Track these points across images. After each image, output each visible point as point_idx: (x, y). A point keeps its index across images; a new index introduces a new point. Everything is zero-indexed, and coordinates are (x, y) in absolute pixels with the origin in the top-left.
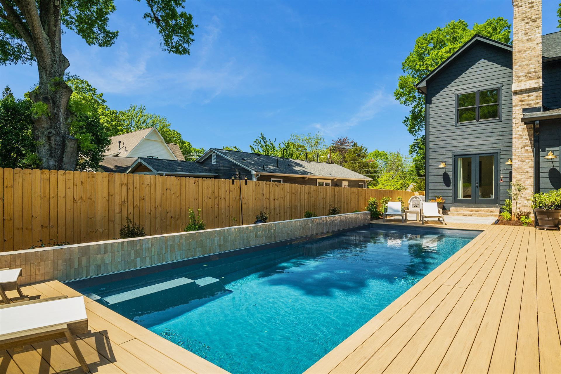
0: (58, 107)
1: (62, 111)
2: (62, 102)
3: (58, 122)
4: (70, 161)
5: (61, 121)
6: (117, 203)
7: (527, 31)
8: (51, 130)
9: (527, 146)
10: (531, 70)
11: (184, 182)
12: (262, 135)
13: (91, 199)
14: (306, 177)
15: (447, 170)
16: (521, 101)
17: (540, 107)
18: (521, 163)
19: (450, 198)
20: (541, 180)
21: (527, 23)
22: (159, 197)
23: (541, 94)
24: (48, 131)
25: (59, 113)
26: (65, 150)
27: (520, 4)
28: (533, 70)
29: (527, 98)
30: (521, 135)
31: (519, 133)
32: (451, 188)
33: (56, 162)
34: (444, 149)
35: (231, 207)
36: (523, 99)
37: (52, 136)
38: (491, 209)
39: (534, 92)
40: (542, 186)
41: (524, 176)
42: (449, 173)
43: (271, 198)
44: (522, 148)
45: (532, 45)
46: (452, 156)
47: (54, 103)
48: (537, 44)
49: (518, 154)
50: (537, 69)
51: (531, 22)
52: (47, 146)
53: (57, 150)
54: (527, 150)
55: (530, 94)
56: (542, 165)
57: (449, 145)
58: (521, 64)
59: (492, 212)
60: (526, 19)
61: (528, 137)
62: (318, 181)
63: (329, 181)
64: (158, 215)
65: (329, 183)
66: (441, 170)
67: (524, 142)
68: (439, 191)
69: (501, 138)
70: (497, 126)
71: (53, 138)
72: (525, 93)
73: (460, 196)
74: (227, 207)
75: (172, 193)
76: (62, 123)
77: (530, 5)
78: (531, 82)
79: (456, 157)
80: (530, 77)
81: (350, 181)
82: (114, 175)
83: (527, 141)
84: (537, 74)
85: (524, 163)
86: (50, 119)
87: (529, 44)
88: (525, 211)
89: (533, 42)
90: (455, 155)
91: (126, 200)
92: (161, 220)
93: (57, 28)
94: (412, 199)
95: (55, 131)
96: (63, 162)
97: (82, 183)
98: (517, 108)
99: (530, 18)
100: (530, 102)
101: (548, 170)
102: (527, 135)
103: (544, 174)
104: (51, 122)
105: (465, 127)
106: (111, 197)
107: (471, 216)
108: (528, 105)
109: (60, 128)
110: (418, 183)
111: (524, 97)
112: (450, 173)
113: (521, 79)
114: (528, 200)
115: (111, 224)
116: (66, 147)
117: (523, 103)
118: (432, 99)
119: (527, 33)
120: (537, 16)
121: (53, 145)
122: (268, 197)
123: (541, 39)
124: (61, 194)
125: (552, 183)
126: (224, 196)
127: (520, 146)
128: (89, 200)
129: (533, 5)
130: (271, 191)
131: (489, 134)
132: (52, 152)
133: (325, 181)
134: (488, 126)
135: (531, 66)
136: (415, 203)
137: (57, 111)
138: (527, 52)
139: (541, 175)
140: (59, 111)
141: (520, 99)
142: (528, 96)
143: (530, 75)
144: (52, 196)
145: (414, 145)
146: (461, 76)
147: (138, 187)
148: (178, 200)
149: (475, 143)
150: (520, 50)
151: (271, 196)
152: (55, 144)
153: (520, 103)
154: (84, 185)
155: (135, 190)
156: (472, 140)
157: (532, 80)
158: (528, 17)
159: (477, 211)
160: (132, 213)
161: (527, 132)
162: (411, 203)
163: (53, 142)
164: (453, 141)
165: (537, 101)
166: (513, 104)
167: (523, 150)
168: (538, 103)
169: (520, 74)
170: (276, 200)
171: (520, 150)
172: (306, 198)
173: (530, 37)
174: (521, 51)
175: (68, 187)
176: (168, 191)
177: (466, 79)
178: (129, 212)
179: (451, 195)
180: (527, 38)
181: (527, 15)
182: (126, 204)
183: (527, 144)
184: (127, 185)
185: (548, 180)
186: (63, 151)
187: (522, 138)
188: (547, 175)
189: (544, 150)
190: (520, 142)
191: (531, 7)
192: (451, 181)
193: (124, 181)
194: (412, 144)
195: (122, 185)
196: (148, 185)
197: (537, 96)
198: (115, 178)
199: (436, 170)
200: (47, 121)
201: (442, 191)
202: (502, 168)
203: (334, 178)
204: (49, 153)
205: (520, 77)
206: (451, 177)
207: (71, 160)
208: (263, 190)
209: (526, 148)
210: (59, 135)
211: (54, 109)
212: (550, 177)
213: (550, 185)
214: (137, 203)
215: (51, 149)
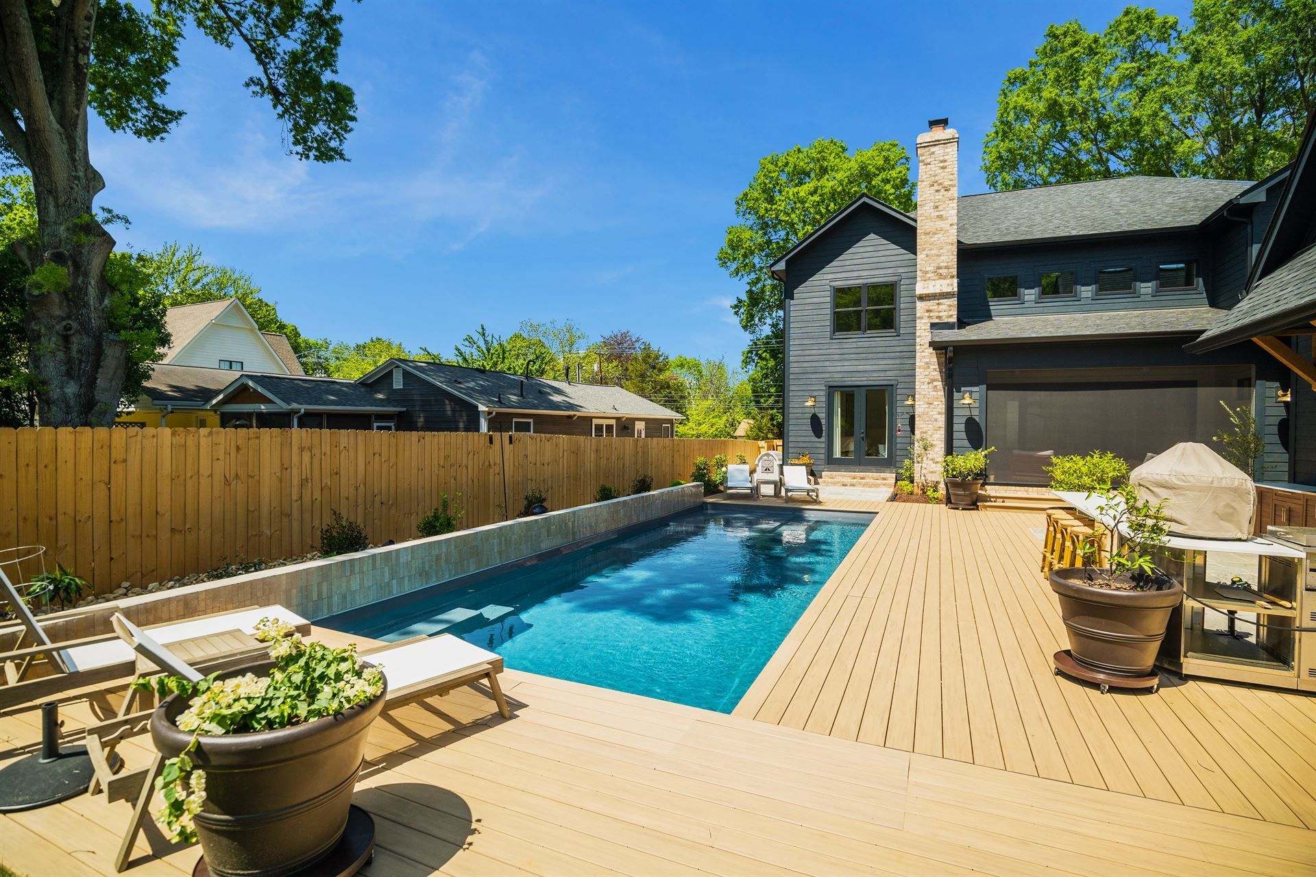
0: (86, 275)
1: (93, 282)
2: (94, 263)
3: (86, 305)
4: (111, 386)
5: (92, 303)
6: (295, 482)
7: (937, 204)
8: (70, 322)
9: (936, 380)
10: (942, 264)
11: (402, 441)
12: (483, 328)
13: (252, 477)
14: (575, 415)
15: (817, 410)
16: (928, 311)
17: (954, 323)
18: (927, 406)
19: (822, 456)
20: (955, 435)
21: (937, 191)
22: (361, 468)
23: (956, 303)
24: (64, 323)
25: (87, 288)
26: (101, 364)
27: (928, 161)
28: (945, 264)
29: (936, 307)
30: (927, 363)
31: (924, 360)
32: (823, 439)
33: (81, 388)
34: (813, 376)
35: (476, 480)
36: (931, 308)
37: (74, 334)
38: (883, 475)
39: (946, 298)
40: (955, 443)
41: (930, 426)
42: (819, 415)
43: (538, 463)
44: (929, 383)
45: (944, 226)
46: (824, 388)
47: (77, 266)
48: (951, 225)
49: (923, 393)
50: (950, 264)
51: (943, 190)
52: (61, 355)
53: (83, 364)
54: (936, 387)
55: (941, 301)
56: (956, 412)
57: (821, 370)
58: (928, 252)
59: (884, 479)
60: (935, 184)
61: (937, 367)
62: (595, 421)
63: (613, 422)
64: (360, 500)
65: (612, 425)
66: (807, 410)
67: (932, 373)
68: (805, 445)
69: (897, 361)
70: (894, 343)
71: (75, 339)
72: (934, 299)
73: (837, 454)
74: (470, 481)
75: (383, 460)
76: (92, 308)
77: (942, 164)
78: (942, 282)
79: (832, 389)
80: (941, 274)
81: (648, 421)
82: (289, 433)
83: (936, 373)
84: (950, 270)
85: (932, 406)
86: (68, 300)
87: (940, 224)
88: (933, 479)
89: (946, 222)
90: (830, 387)
91: (309, 476)
92: (366, 508)
93: (81, 110)
94: (761, 458)
95: (80, 324)
96: (95, 387)
97: (238, 448)
98: (923, 321)
99: (940, 184)
100: (941, 314)
101: (964, 420)
102: (936, 363)
103: (959, 426)
104: (69, 306)
105: (845, 341)
106: (284, 472)
107: (854, 485)
108: (939, 317)
109: (90, 319)
110: (757, 420)
111: (931, 304)
112: (822, 416)
113: (928, 275)
114: (937, 462)
115: (285, 520)
116: (102, 358)
117: (932, 314)
118: (795, 291)
119: (937, 207)
120: (950, 183)
121: (74, 354)
122: (534, 461)
123: (956, 218)
124: (205, 471)
125: (969, 439)
126: (464, 462)
127: (927, 380)
128: (250, 480)
129: (945, 164)
130: (538, 449)
131: (880, 355)
132: (71, 368)
133: (605, 422)
134: (879, 342)
135: (942, 258)
136: (767, 464)
137: (83, 282)
138: (937, 236)
139: (956, 427)
140: (87, 284)
141: (927, 308)
142: (939, 304)
143: (941, 271)
144: (189, 475)
145: (750, 352)
146: (840, 258)
147: (328, 452)
148: (392, 471)
149: (860, 368)
150: (928, 231)
151: (538, 458)
152: (80, 351)
153: (927, 314)
154: (241, 452)
155: (323, 457)
156: (856, 363)
157: (944, 279)
158: (939, 182)
159: (862, 478)
160: (319, 498)
161: (936, 360)
162: (760, 464)
163: (75, 348)
164: (827, 364)
165: (950, 313)
166: (918, 315)
167: (930, 385)
168: (951, 316)
169: (928, 269)
170: (546, 465)
171: (926, 386)
172: (592, 459)
173: (941, 213)
174: (928, 234)
175: (215, 458)
176: (377, 456)
177: (848, 263)
178: (314, 498)
179: (823, 451)
180: (937, 213)
181: (937, 178)
182: (310, 484)
183: (936, 377)
184: (310, 449)
185: (964, 435)
186: (97, 366)
187: (929, 367)
188: (962, 427)
189: (959, 391)
190: (927, 373)
191: (943, 168)
192: (824, 429)
193: (306, 444)
194: (746, 349)
195: (302, 449)
196: (345, 447)
197: (949, 306)
198: (291, 438)
199: (800, 411)
200: (61, 302)
201: (809, 445)
202: (899, 410)
203: (621, 416)
204: (63, 368)
205: (926, 272)
206: (823, 422)
207: (114, 383)
208: (526, 448)
209: (935, 383)
210: (87, 334)
211: (76, 278)
212: (967, 431)
213: (966, 443)
214: (327, 481)
215: (69, 361)
